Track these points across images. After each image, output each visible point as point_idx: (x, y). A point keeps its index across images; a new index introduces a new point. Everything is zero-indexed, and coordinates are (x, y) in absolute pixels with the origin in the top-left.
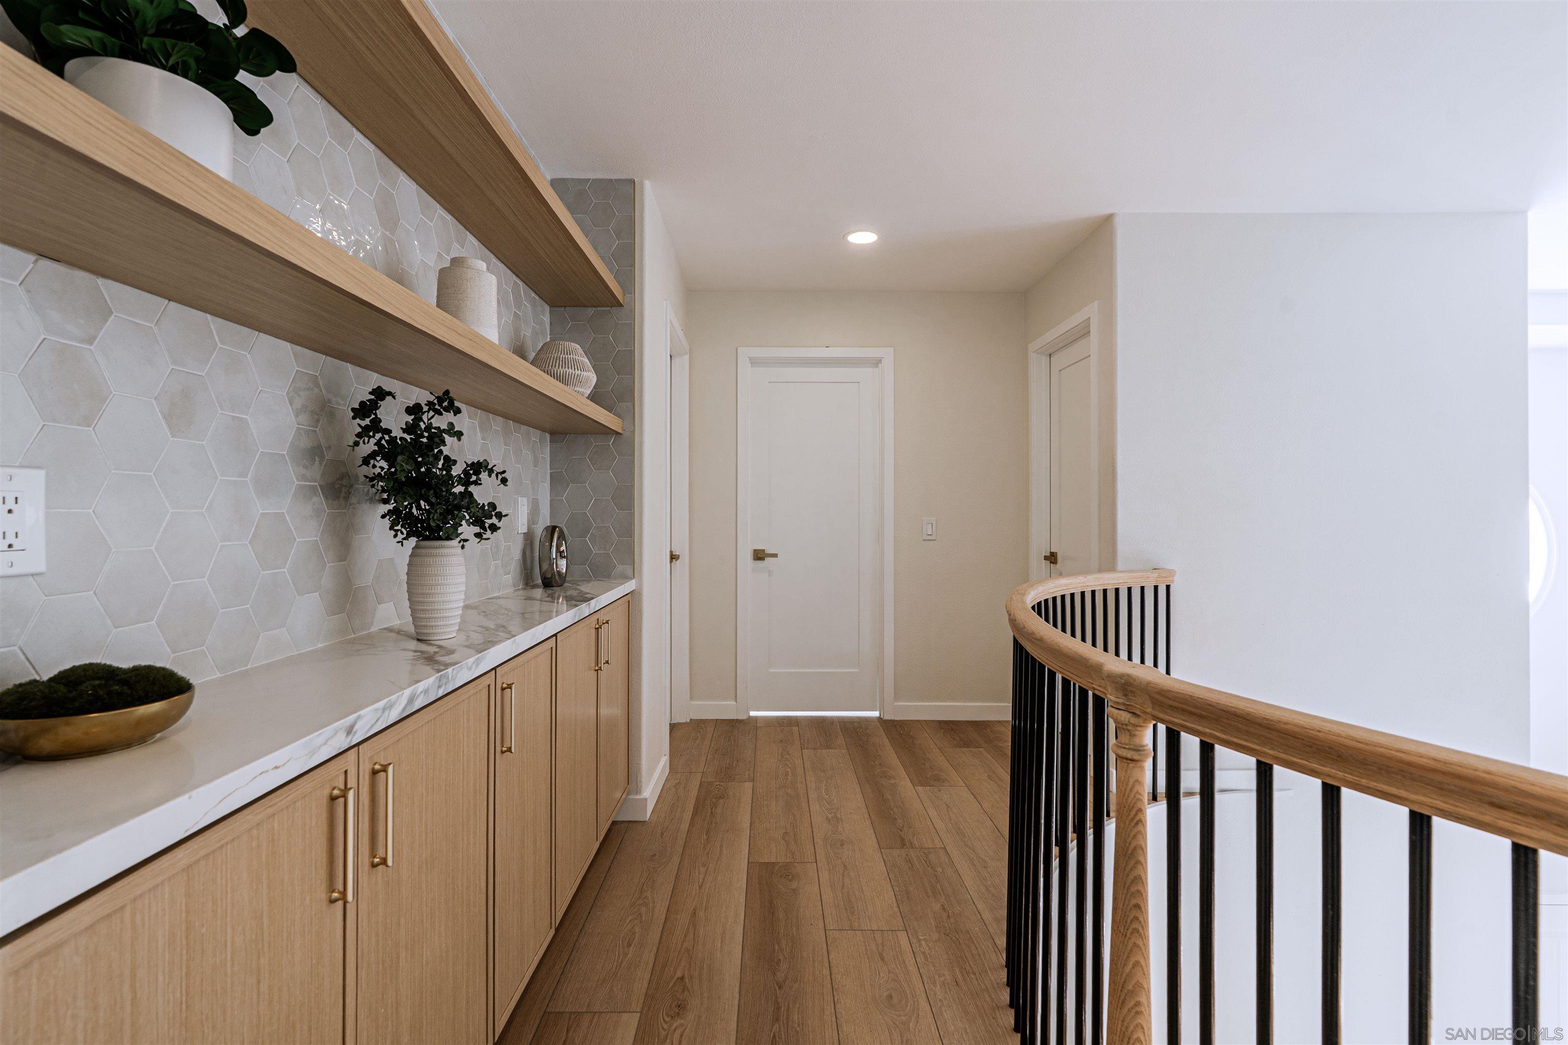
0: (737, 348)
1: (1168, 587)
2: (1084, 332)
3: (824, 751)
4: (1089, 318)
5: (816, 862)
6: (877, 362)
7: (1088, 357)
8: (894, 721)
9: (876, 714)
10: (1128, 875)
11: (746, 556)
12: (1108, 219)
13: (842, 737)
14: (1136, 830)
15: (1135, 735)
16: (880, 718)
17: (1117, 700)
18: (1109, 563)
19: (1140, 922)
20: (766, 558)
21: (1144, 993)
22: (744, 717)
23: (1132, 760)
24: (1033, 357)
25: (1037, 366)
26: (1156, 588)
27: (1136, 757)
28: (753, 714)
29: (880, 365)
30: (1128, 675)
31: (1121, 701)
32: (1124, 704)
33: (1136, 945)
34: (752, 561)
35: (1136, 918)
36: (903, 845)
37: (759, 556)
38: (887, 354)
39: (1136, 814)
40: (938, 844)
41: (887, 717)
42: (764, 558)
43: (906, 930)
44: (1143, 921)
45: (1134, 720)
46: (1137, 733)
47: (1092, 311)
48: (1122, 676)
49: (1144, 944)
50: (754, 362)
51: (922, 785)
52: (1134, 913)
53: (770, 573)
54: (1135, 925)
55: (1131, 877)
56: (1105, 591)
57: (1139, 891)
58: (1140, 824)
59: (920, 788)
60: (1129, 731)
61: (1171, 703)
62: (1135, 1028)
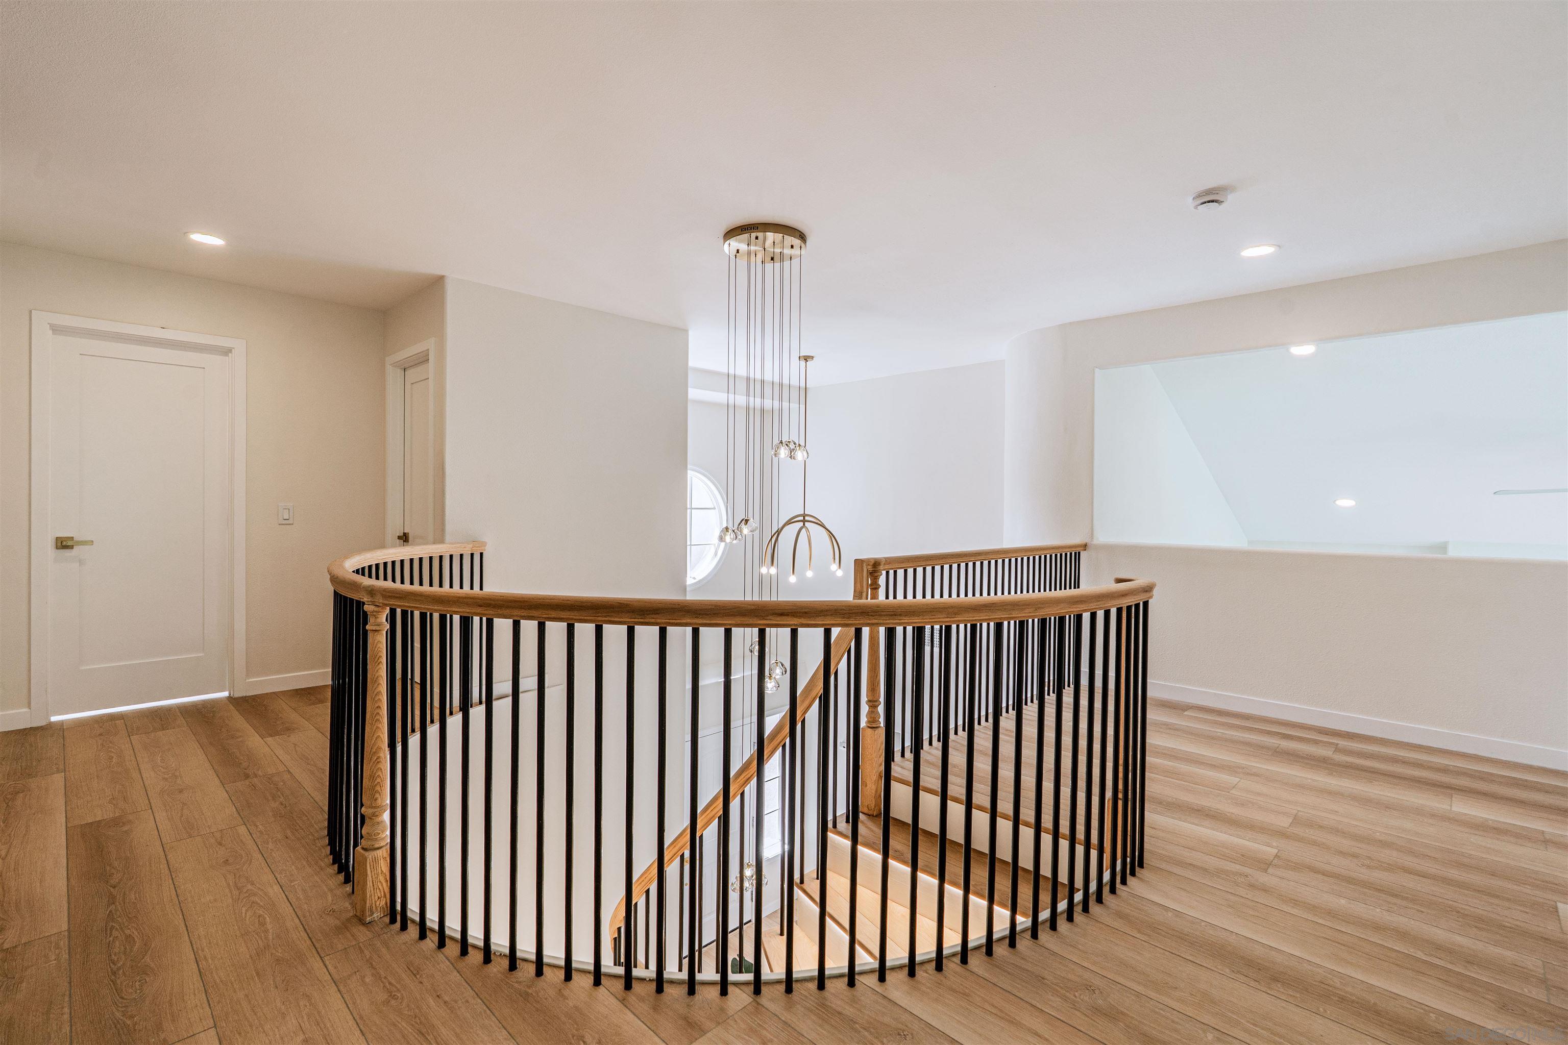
0: (31, 311)
1: (481, 554)
2: (423, 359)
3: (160, 733)
4: (428, 350)
5: (151, 809)
6: (227, 352)
7: (427, 379)
8: (246, 697)
9: (226, 694)
10: (374, 692)
11: (44, 547)
12: (439, 281)
13: (182, 718)
14: (378, 667)
15: (377, 617)
16: (230, 698)
17: (368, 600)
18: (440, 539)
19: (380, 715)
20: (75, 547)
21: (382, 752)
22: (43, 723)
23: (376, 631)
24: (389, 369)
25: (393, 376)
26: (472, 555)
27: (378, 628)
28: (54, 719)
29: (230, 354)
30: (373, 585)
31: (370, 600)
32: (371, 601)
33: (378, 728)
34: (54, 550)
35: (378, 714)
36: (247, 776)
37: (63, 544)
38: (239, 346)
39: (378, 659)
40: (282, 768)
41: (237, 695)
42: (73, 546)
43: (246, 825)
44: (381, 714)
45: (376, 609)
46: (379, 616)
47: (429, 344)
48: (369, 586)
49: (382, 726)
50: (56, 329)
51: (271, 736)
52: (378, 711)
53: (81, 562)
54: (378, 717)
55: (375, 693)
56: (431, 558)
57: (379, 699)
58: (381, 664)
59: (269, 739)
60: (374, 615)
61: (390, 594)
62: (376, 771)
